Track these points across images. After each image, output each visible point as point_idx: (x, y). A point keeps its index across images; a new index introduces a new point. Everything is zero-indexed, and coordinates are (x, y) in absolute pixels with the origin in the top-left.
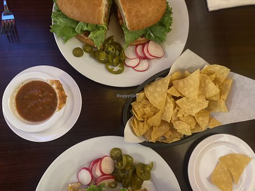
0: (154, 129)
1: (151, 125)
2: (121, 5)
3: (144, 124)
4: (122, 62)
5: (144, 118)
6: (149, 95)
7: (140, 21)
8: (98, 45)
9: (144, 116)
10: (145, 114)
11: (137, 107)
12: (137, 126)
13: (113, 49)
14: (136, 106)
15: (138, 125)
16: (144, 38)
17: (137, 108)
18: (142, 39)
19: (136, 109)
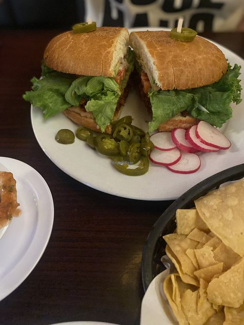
0: (228, 316)
1: (219, 301)
2: (149, 55)
3: (198, 297)
4: (145, 156)
5: (196, 279)
6: (208, 215)
7: (182, 72)
8: (103, 124)
9: (197, 273)
10: (199, 267)
11: (179, 245)
12: (178, 299)
13: (129, 134)
14: (176, 242)
15: (181, 297)
16: (187, 118)
17: (178, 248)
18: (184, 119)
19: (176, 249)
